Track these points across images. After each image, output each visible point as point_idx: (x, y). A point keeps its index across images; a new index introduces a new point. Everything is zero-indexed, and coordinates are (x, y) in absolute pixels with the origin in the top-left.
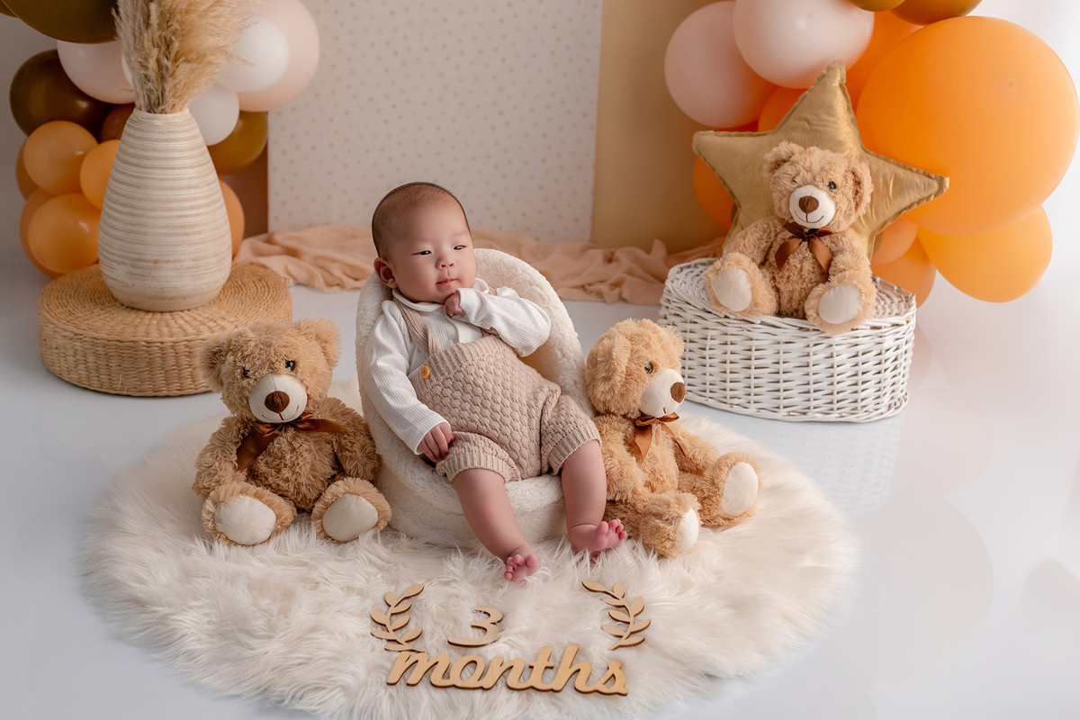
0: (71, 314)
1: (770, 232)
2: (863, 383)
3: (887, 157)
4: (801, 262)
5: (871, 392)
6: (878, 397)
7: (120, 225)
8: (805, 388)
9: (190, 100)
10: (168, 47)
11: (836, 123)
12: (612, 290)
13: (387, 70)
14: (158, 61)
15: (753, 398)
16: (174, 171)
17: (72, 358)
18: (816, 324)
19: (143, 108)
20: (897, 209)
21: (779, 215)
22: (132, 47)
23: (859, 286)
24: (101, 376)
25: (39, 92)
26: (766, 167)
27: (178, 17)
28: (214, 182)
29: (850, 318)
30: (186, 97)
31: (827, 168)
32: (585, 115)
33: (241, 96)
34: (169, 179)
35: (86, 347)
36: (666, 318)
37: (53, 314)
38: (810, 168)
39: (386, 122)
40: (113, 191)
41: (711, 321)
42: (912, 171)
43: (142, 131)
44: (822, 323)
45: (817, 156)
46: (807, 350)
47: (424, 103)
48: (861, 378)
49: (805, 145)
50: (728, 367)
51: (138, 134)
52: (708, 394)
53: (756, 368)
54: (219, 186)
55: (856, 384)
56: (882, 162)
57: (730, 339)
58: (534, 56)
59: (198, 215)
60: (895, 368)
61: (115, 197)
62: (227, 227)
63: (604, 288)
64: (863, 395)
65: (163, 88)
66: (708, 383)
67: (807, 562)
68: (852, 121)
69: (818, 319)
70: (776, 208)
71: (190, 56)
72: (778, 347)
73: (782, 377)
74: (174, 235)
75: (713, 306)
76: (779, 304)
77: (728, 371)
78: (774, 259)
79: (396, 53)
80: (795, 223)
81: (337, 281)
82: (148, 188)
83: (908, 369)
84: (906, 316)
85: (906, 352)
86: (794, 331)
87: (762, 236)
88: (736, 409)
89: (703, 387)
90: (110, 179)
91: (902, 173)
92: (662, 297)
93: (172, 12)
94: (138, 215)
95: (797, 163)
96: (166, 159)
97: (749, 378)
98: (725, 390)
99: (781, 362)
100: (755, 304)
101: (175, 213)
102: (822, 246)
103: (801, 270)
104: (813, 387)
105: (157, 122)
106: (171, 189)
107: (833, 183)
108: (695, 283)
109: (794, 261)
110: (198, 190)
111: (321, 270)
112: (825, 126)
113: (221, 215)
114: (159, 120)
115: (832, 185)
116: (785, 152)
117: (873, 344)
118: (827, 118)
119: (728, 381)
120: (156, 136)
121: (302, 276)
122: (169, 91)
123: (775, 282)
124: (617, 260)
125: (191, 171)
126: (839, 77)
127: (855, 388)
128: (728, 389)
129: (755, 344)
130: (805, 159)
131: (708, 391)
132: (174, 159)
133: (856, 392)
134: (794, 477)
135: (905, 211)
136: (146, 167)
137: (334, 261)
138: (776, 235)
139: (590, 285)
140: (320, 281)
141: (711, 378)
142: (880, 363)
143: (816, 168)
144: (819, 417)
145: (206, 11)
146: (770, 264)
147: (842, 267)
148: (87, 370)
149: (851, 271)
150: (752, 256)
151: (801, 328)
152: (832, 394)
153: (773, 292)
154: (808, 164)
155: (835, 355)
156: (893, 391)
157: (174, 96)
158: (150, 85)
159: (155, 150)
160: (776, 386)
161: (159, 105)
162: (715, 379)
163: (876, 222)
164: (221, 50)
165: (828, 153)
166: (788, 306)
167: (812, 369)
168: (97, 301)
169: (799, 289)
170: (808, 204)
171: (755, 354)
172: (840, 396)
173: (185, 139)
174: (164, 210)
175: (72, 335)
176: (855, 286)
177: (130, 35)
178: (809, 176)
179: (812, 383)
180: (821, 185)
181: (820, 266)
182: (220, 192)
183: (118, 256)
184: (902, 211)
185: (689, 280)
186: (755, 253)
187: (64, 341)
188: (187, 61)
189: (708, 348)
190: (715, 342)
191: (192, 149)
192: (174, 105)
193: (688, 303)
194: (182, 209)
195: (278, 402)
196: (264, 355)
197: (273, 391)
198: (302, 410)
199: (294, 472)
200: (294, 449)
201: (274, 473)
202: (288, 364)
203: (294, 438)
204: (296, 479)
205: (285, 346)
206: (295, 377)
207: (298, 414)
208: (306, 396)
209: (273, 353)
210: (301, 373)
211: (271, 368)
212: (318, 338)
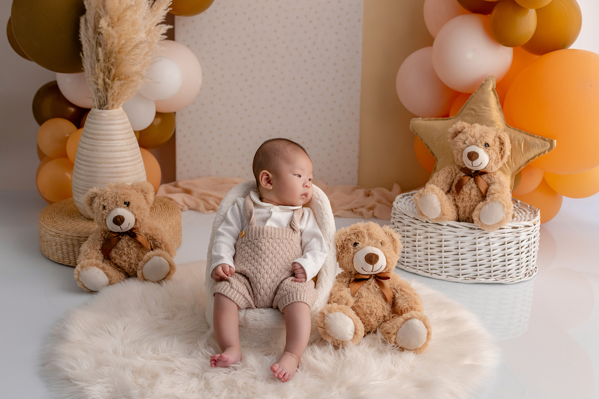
0: (55, 222)
1: (452, 173)
2: (508, 260)
3: (521, 130)
4: (470, 190)
5: (513, 266)
6: (518, 269)
7: (83, 172)
8: (475, 263)
9: (123, 102)
10: (109, 72)
11: (490, 111)
12: (368, 211)
13: (241, 90)
14: (104, 80)
15: (444, 269)
16: (113, 142)
17: (55, 247)
18: (479, 225)
19: (96, 107)
20: (526, 160)
21: (457, 163)
22: (90, 73)
23: (503, 202)
24: (70, 257)
25: (48, 103)
26: (449, 136)
27: (114, 55)
28: (137, 148)
29: (498, 221)
30: (120, 100)
31: (484, 135)
32: (353, 113)
33: (157, 103)
34: (110, 146)
35: (62, 240)
36: (394, 224)
37: (45, 223)
38: (474, 136)
39: (241, 118)
40: (79, 154)
41: (418, 225)
42: (534, 137)
43: (95, 119)
44: (482, 224)
45: (478, 129)
46: (475, 241)
47: (263, 108)
48: (507, 257)
49: (472, 123)
50: (429, 251)
51: (93, 121)
52: (418, 268)
53: (445, 252)
54: (139, 151)
55: (504, 261)
56: (517, 132)
57: (429, 235)
58: (324, 80)
59: (126, 166)
60: (528, 252)
61: (81, 156)
62: (144, 173)
63: (364, 210)
64: (509, 267)
65: (107, 95)
66: (418, 261)
67: (468, 361)
68: (500, 110)
69: (479, 222)
70: (456, 160)
71: (121, 77)
72: (457, 239)
73: (461, 257)
74: (112, 177)
75: (419, 216)
76: (458, 215)
77: (429, 254)
78: (455, 189)
79: (246, 80)
80: (466, 167)
81: (212, 207)
82: (98, 151)
83: (536, 253)
84: (533, 221)
85: (534, 243)
86: (467, 230)
87: (448, 176)
88: (434, 276)
89: (414, 264)
90: (79, 147)
91: (528, 138)
92: (391, 212)
93: (111, 53)
94: (92, 167)
95: (466, 133)
96: (108, 135)
97: (441, 258)
98: (428, 265)
99: (460, 248)
100: (443, 214)
101: (113, 165)
102: (482, 180)
103: (470, 194)
104: (478, 263)
105: (104, 115)
106: (111, 151)
107: (487, 144)
108: (411, 204)
109: (466, 189)
110: (127, 152)
111: (203, 201)
112: (484, 112)
113: (141, 166)
114: (105, 113)
115: (487, 145)
116: (460, 127)
117: (514, 237)
118: (485, 108)
119: (429, 259)
120: (103, 122)
121: (193, 205)
122: (110, 97)
123: (455, 201)
124: (372, 195)
125: (123, 141)
126: (491, 85)
127: (504, 263)
128: (429, 265)
129: (444, 237)
130: (471, 130)
131: (418, 266)
132: (113, 135)
133: (505, 266)
134: (464, 314)
135: (531, 160)
136: (97, 140)
137: (210, 196)
138: (456, 175)
139: (356, 209)
140: (202, 207)
141: (419, 258)
142: (518, 249)
143: (477, 135)
144: (483, 280)
145: (130, 51)
146: (453, 192)
147: (493, 192)
148: (62, 253)
149: (499, 194)
150: (442, 187)
151: (471, 228)
152: (490, 267)
153: (454, 207)
154: (472, 133)
155: (491, 243)
156: (527, 266)
157: (113, 100)
158: (100, 94)
159: (102, 130)
160: (457, 262)
161: (105, 105)
162: (422, 258)
163: (515, 167)
164: (138, 73)
165: (484, 127)
166: (463, 216)
167: (478, 252)
168: (71, 216)
169: (469, 205)
170: (473, 156)
171: (444, 243)
172: (495, 268)
173: (119, 124)
174: (107, 164)
175: (54, 234)
176: (501, 202)
177: (89, 67)
178: (473, 140)
179: (478, 260)
180: (480, 145)
181: (481, 192)
182: (140, 154)
183: (81, 189)
184: (529, 160)
185: (407, 203)
186: (444, 185)
187: (50, 237)
188: (119, 80)
189: (417, 241)
190: (421, 237)
191: (124, 129)
192: (113, 105)
193: (405, 215)
194: (117, 163)
195: (119, 220)
196: (114, 198)
197: (117, 215)
198: (132, 225)
199: (128, 257)
200: (129, 246)
201: (119, 257)
202: (125, 203)
203: (129, 240)
204: (129, 261)
205: (124, 194)
206: (129, 209)
207: (130, 228)
208: (134, 219)
209: (118, 198)
210: (132, 208)
211: (117, 205)
212: (142, 191)
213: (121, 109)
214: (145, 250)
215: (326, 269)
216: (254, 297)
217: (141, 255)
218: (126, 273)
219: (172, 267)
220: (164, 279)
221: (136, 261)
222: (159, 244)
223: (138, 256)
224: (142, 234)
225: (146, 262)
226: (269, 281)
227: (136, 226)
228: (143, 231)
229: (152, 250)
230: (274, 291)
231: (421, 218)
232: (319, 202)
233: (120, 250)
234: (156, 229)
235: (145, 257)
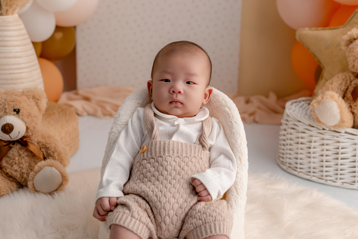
1: (347, 80)
9: (18, 9)
12: (250, 117)
15: (339, 176)
21: (352, 70)
26: (343, 43)
30: (14, 6)
32: (234, 29)
33: (57, 15)
34: (4, 52)
41: (314, 132)
50: (324, 158)
52: (312, 174)
53: (341, 159)
54: (36, 58)
59: (21, 73)
62: (41, 80)
63: (246, 116)
66: (312, 168)
70: (350, 66)
72: (355, 146)
74: (7, 84)
76: (354, 122)
77: (324, 161)
78: (351, 95)
81: (109, 113)
87: (342, 83)
88: (329, 182)
89: (309, 170)
92: (282, 118)
97: (337, 165)
98: (322, 171)
100: (342, 121)
101: (7, 72)
106: (5, 58)
108: (301, 111)
110: (21, 59)
111: (100, 107)
113: (37, 74)
116: (356, 34)
122: (3, 2)
123: (351, 108)
124: (251, 102)
125: (17, 48)
128: (324, 171)
129: (341, 145)
131: (312, 172)
132: (7, 41)
137: (107, 103)
138: (351, 82)
140: (100, 113)
141: (314, 165)
146: (348, 98)
160: (353, 169)
162: (316, 165)
171: (341, 151)
173: (14, 30)
182: (37, 61)
186: (338, 92)
189: (312, 147)
190: (317, 144)
191: (19, 36)
192: (7, 11)
193: (299, 121)
194: (11, 69)
195: (8, 129)
196: (2, 105)
197: (5, 123)
198: (23, 133)
199: (20, 167)
200: (20, 155)
201: (9, 167)
202: (15, 110)
203: (20, 149)
204: (21, 170)
205: (13, 101)
206: (19, 117)
207: (20, 136)
208: (25, 128)
209: (7, 104)
210: (22, 115)
211: (6, 112)
212: (34, 97)
213: (16, 16)
214: (38, 159)
215: (237, 186)
216: (158, 225)
217: (33, 164)
218: (19, 182)
219: (64, 178)
220: (56, 190)
221: (28, 171)
222: (52, 153)
223: (30, 166)
224: (34, 143)
225: (37, 173)
226: (176, 206)
227: (27, 134)
228: (35, 139)
229: (45, 158)
230: (181, 219)
231: (318, 126)
232: (227, 110)
233: (11, 159)
234: (49, 137)
235: (36, 168)
